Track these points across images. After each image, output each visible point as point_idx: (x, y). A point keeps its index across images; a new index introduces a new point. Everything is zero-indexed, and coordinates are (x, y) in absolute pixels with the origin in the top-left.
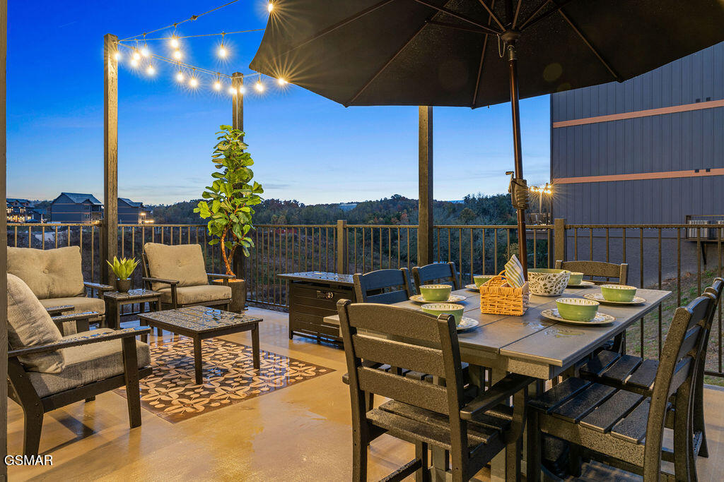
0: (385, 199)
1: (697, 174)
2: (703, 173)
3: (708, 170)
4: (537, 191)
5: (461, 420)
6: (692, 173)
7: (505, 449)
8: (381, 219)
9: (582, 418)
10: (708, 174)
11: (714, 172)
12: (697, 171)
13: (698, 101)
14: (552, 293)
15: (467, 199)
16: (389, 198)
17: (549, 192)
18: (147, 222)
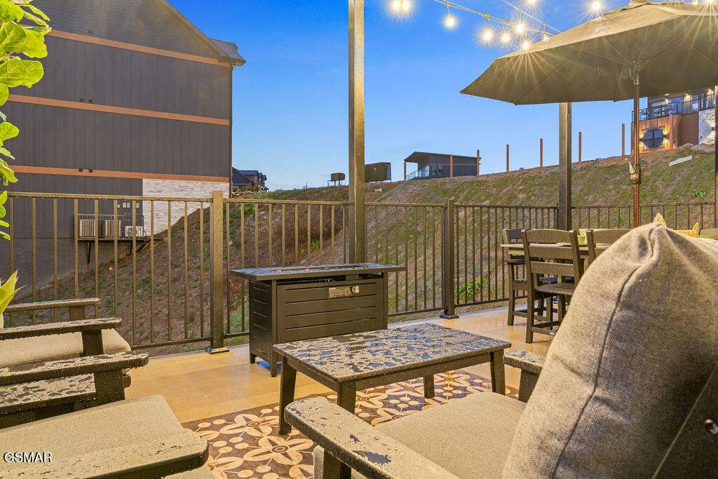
1: (80, 174)
2: (86, 173)
3: (91, 171)
6: (75, 172)
10: (91, 174)
11: (97, 173)
12: (81, 170)
13: (81, 100)
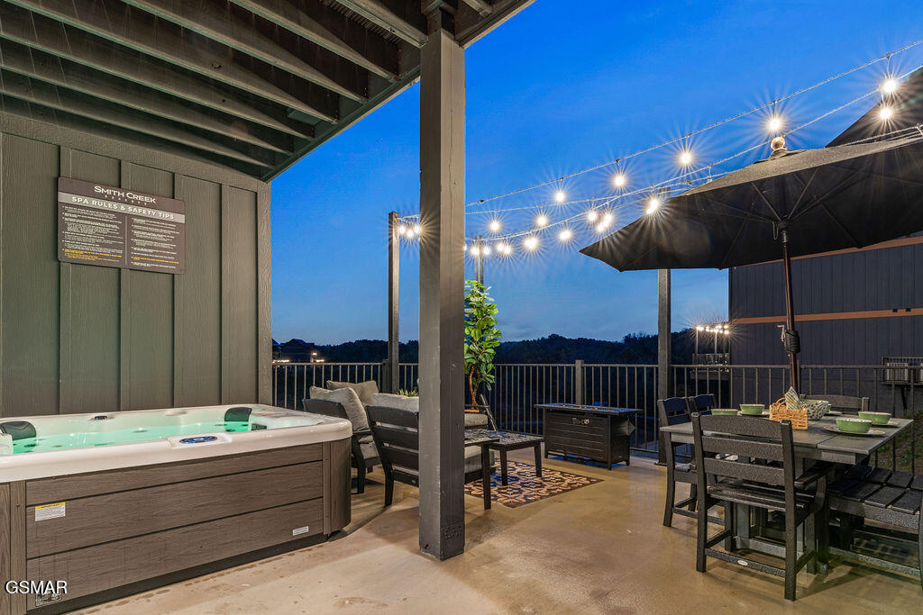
0: (543, 338)
1: (896, 314)
2: (902, 313)
3: (908, 310)
4: (712, 331)
5: (795, 488)
6: (889, 313)
7: (802, 524)
8: (539, 358)
9: (866, 498)
10: (908, 314)
11: (916, 312)
12: (895, 311)
14: (814, 418)
15: (627, 338)
16: (546, 337)
17: (727, 333)
18: (318, 361)
